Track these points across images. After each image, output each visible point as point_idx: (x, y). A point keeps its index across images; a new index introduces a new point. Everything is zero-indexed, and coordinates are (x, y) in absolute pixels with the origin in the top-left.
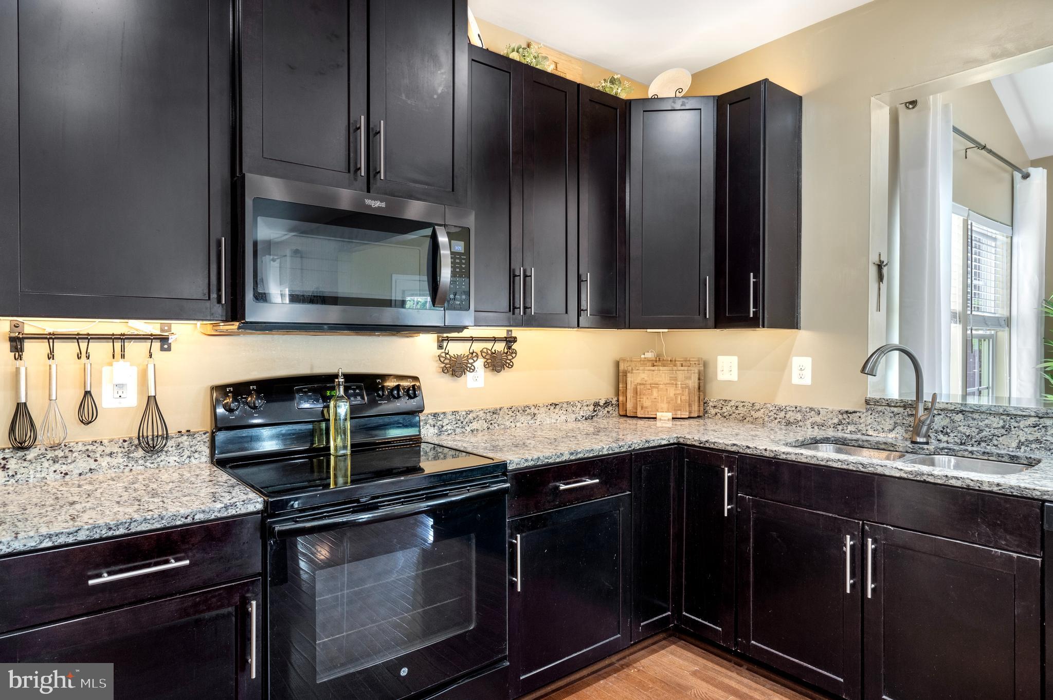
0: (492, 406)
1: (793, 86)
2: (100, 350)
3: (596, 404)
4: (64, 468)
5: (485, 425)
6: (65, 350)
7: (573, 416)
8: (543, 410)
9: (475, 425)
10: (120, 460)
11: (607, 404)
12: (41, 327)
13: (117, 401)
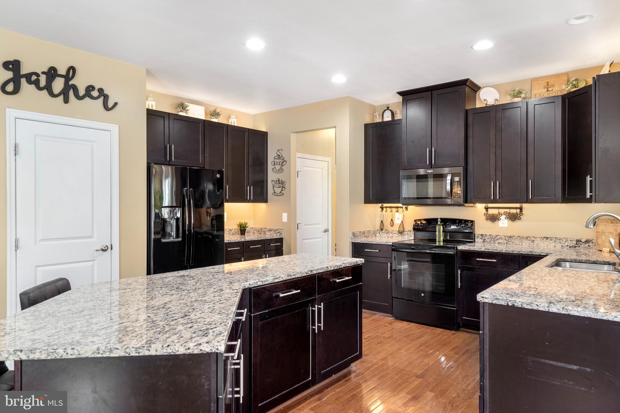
2: (394, 210)
3: (578, 241)
4: (388, 235)
5: (505, 242)
8: (537, 239)
9: (500, 241)
10: (397, 235)
11: (587, 242)
12: (385, 205)
13: (397, 222)
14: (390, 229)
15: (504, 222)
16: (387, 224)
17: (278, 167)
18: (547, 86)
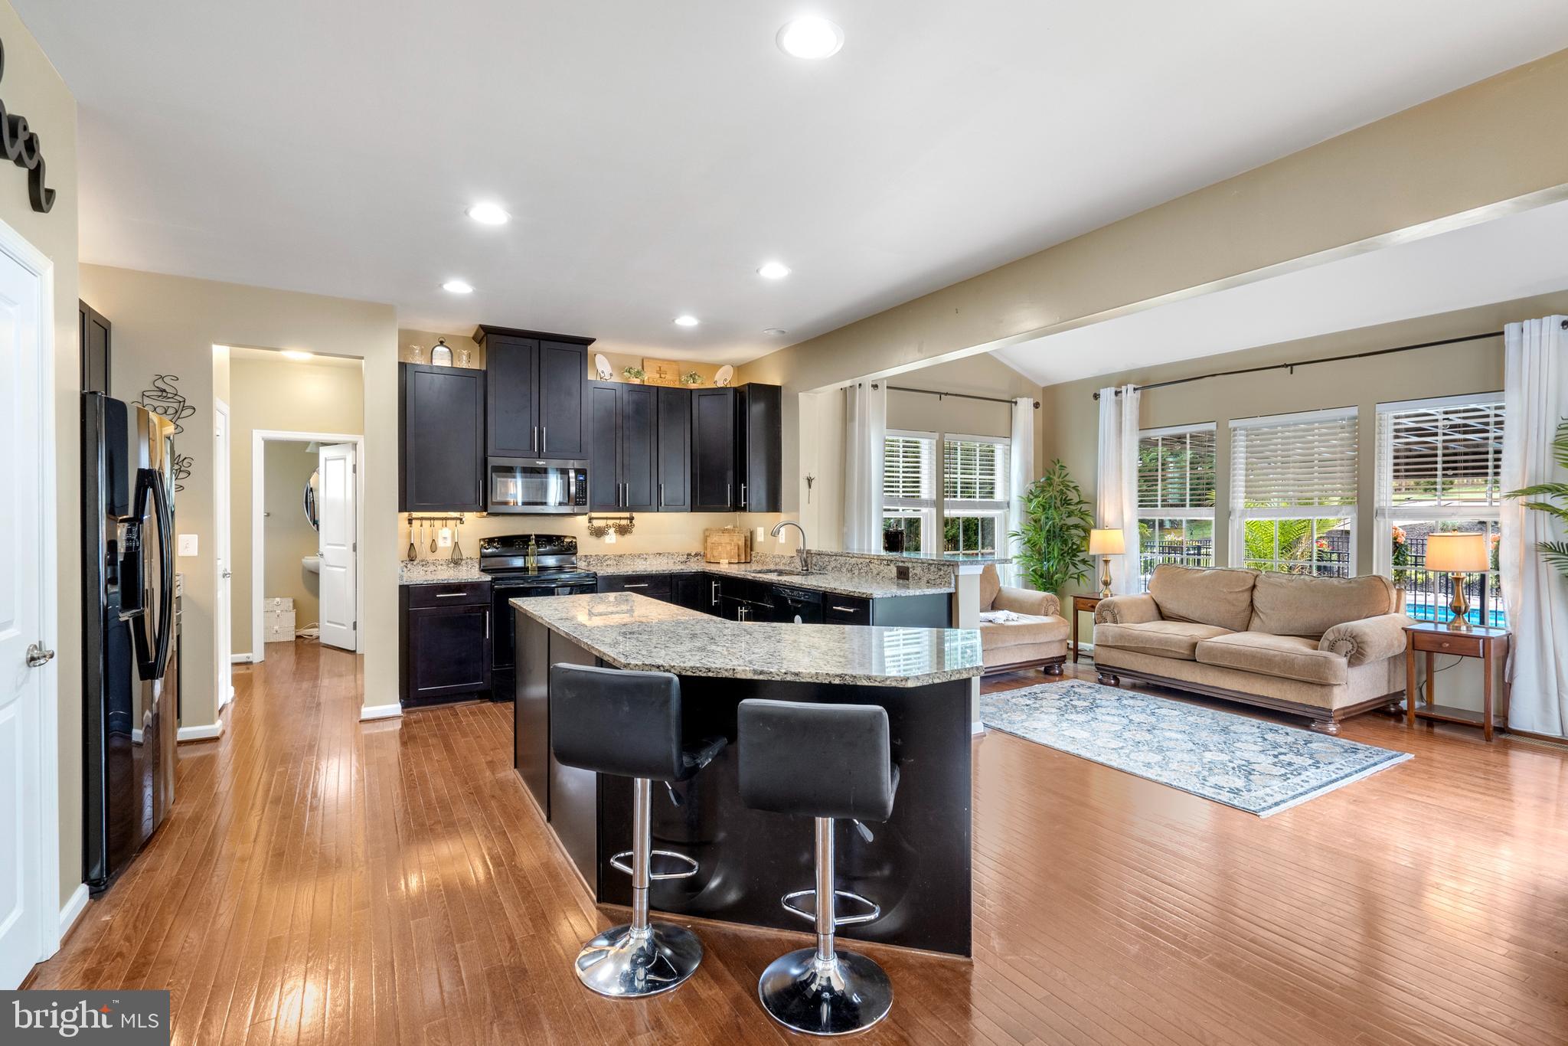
0: (619, 553)
1: (777, 383)
2: (438, 523)
3: (689, 555)
4: (426, 569)
5: (615, 563)
6: (426, 523)
7: (673, 561)
8: (651, 556)
9: (609, 562)
10: (445, 567)
11: (696, 555)
13: (445, 544)
14: (431, 557)
15: (611, 538)
18: (660, 372)
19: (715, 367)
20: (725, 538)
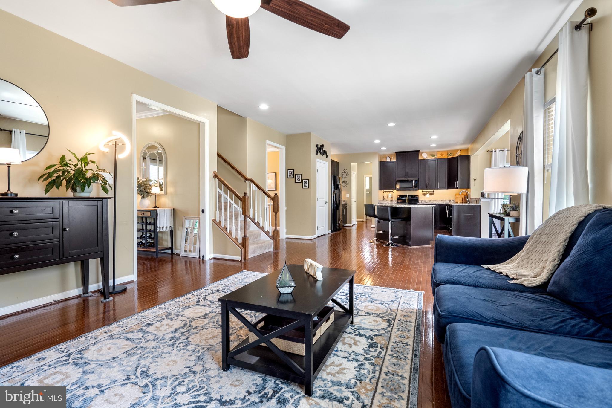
0: (430, 200)
2: (388, 192)
8: (439, 201)
9: (427, 202)
10: (390, 202)
11: (453, 201)
12: (385, 191)
13: (390, 197)
14: (387, 199)
15: (428, 196)
16: (386, 198)
17: (344, 176)
18: (442, 154)
19: (457, 150)
20: (460, 196)
